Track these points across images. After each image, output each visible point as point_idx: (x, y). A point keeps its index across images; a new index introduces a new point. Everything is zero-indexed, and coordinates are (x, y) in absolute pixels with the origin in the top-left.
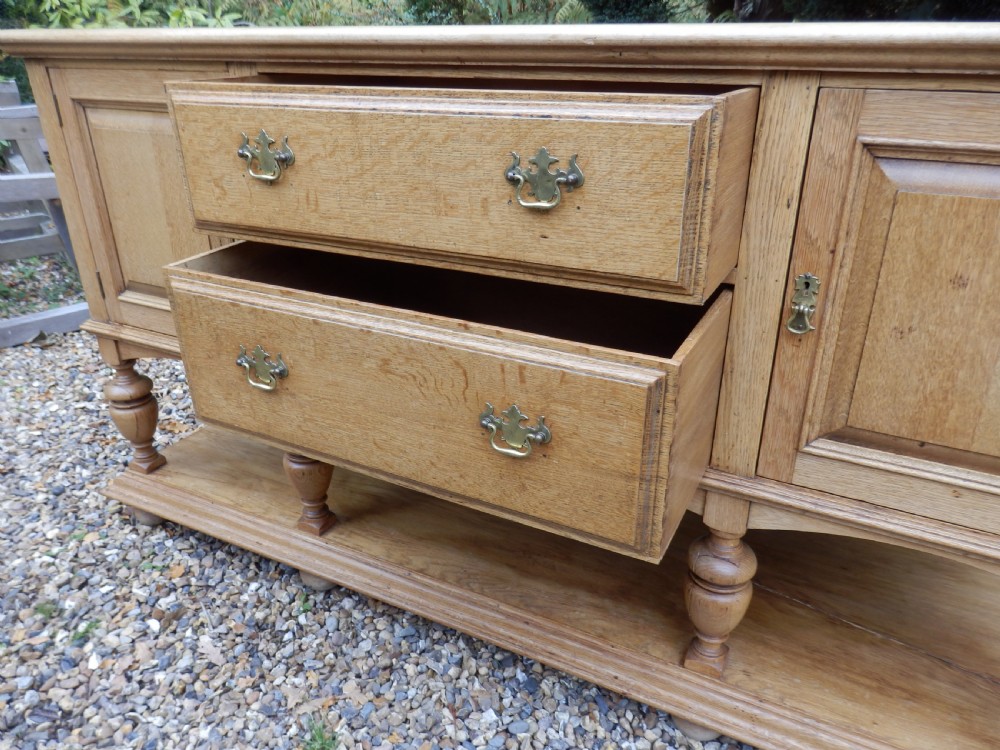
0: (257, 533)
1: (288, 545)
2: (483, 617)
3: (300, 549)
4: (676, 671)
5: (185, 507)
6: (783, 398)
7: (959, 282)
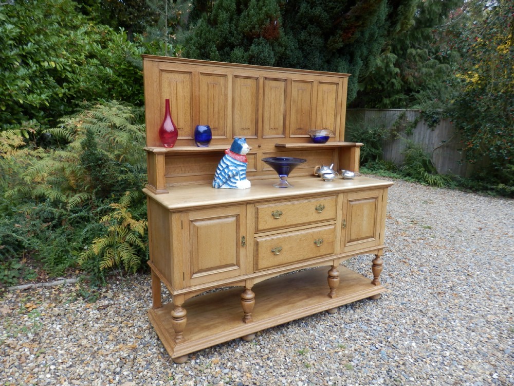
0: (236, 333)
1: (248, 329)
2: (299, 313)
3: (251, 328)
4: (331, 300)
5: (208, 341)
6: (343, 239)
7: (359, 215)
